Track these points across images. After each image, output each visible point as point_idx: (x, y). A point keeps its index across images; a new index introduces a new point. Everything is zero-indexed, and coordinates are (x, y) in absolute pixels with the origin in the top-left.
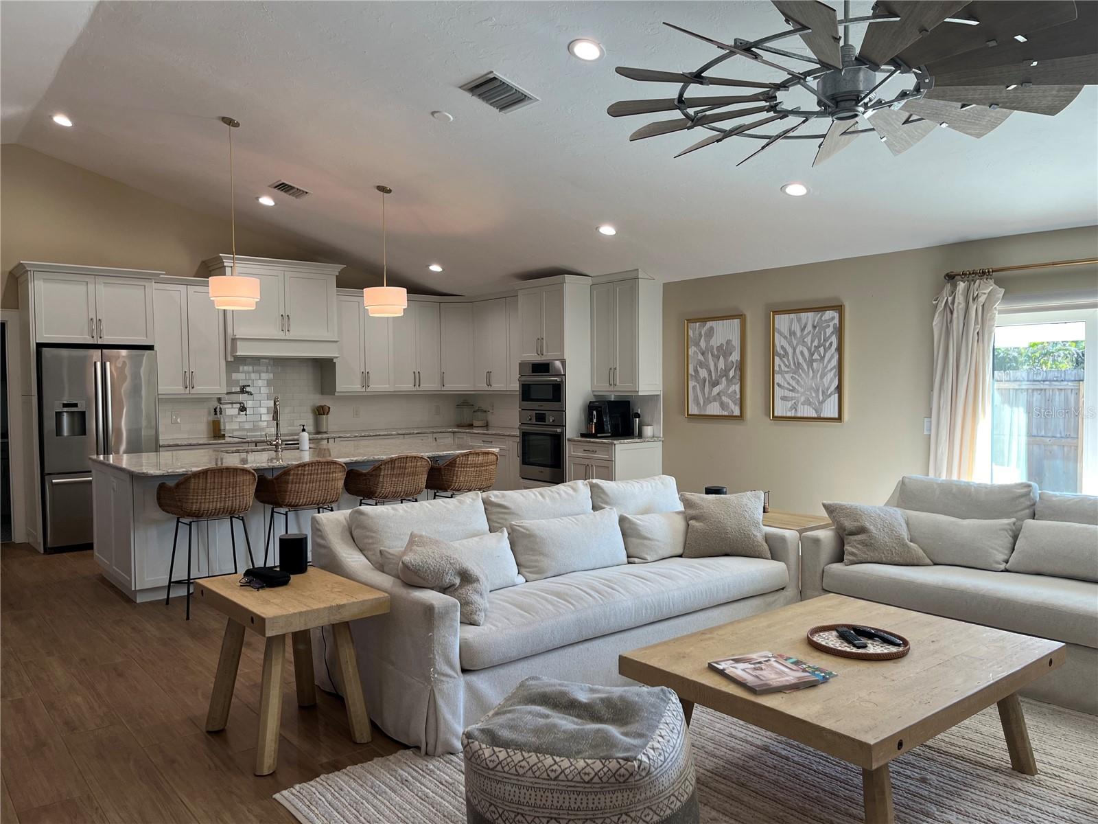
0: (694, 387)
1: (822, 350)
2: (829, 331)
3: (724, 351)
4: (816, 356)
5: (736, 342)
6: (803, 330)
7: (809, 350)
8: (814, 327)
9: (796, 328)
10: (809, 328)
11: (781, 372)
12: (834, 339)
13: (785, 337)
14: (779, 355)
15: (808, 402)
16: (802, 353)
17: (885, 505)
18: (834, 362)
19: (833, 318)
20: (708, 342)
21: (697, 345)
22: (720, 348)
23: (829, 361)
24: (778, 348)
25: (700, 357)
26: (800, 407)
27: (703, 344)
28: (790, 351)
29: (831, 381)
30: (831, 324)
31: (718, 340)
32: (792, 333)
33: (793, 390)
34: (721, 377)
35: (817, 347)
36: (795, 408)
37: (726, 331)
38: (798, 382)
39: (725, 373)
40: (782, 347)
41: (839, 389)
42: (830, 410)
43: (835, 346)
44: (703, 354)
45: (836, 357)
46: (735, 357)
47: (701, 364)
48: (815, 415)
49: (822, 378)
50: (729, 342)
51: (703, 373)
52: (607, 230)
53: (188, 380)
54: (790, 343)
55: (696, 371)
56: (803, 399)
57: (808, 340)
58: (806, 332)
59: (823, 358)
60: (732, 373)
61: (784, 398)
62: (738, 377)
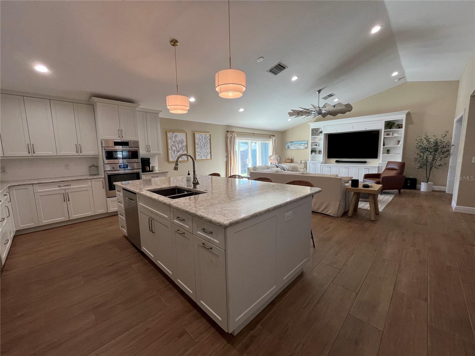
0: (171, 153)
1: (206, 143)
2: (208, 139)
3: (181, 142)
4: (205, 145)
5: (185, 140)
6: (202, 138)
7: (204, 143)
8: (205, 138)
9: (201, 137)
10: (204, 138)
11: (197, 148)
12: (209, 141)
13: (198, 140)
14: (197, 144)
15: (204, 156)
16: (202, 144)
18: (209, 146)
19: (208, 137)
20: (175, 139)
21: (171, 139)
22: (179, 141)
23: (208, 146)
24: (196, 142)
25: (173, 143)
26: (202, 157)
27: (173, 139)
28: (200, 143)
29: (209, 150)
30: (208, 138)
31: (178, 139)
32: (200, 139)
33: (201, 153)
34: (180, 149)
35: (205, 143)
36: (201, 157)
37: (181, 136)
38: (201, 151)
39: (182, 148)
40: (197, 142)
41: (211, 152)
42: (209, 157)
43: (209, 143)
44: (174, 142)
45: (210, 145)
46: (185, 144)
47: (173, 145)
48: (206, 159)
49: (207, 150)
50: (182, 140)
51: (174, 148)
54: (199, 141)
55: (171, 147)
56: (203, 155)
57: (204, 141)
58: (203, 139)
59: (207, 145)
60: (184, 148)
61: (198, 155)
62: (186, 149)
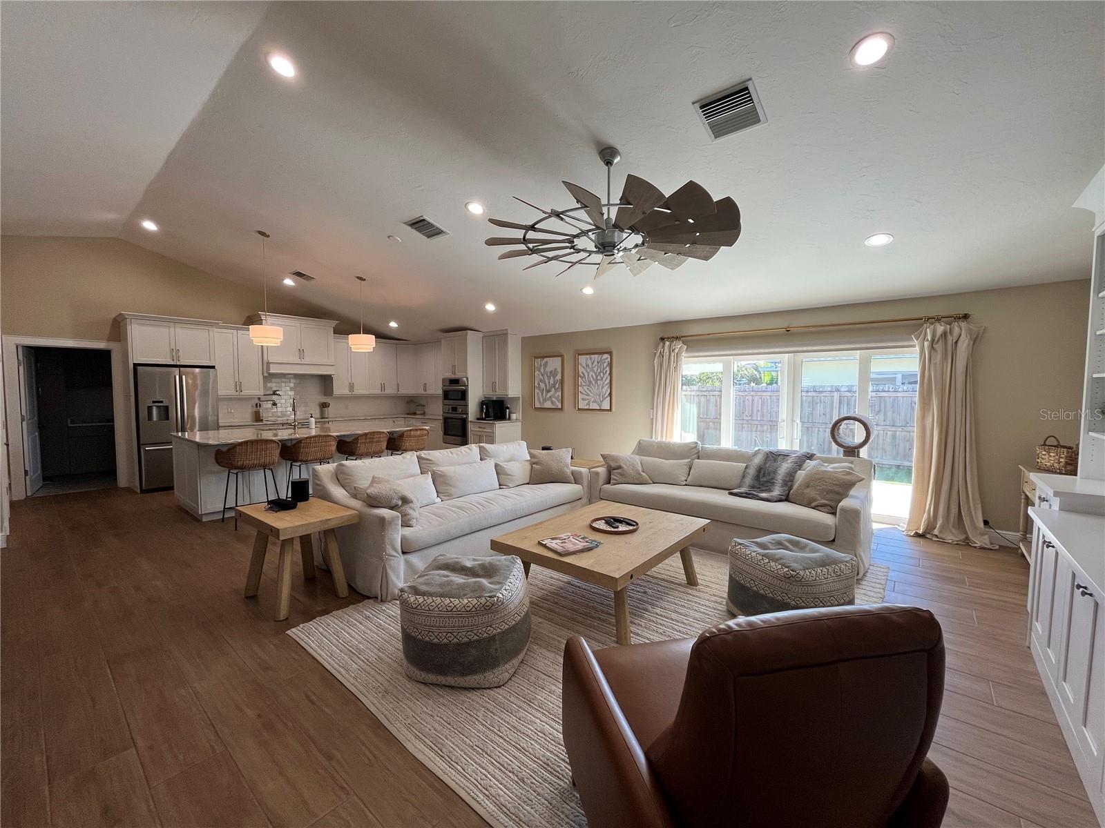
0: (538, 394)
1: (602, 374)
2: (605, 365)
3: (553, 374)
4: (599, 378)
5: (559, 370)
6: (592, 364)
7: (596, 375)
8: (598, 363)
9: (589, 363)
10: (596, 363)
11: (582, 386)
12: (608, 369)
13: (584, 368)
14: (581, 377)
15: (595, 401)
16: (592, 376)
17: (632, 454)
18: (608, 381)
19: (607, 358)
20: (545, 369)
21: (539, 371)
22: (551, 372)
23: (605, 380)
24: (580, 373)
25: (541, 377)
26: (591, 404)
27: (542, 370)
28: (586, 375)
29: (606, 390)
30: (606, 361)
31: (549, 369)
32: (587, 365)
33: (588, 395)
34: (551, 388)
35: (599, 373)
36: (588, 404)
37: (554, 363)
38: (590, 391)
39: (554, 386)
40: (583, 373)
41: (610, 394)
42: (606, 405)
43: (608, 372)
44: (542, 375)
45: (609, 378)
46: (559, 377)
47: (541, 381)
48: (599, 408)
49: (602, 389)
50: (555, 369)
51: (542, 385)
52: (490, 307)
53: (238, 386)
54: (586, 371)
55: (539, 384)
56: (593, 399)
57: (595, 369)
58: (594, 364)
59: (602, 378)
60: (557, 386)
61: (583, 399)
62: (560, 387)
